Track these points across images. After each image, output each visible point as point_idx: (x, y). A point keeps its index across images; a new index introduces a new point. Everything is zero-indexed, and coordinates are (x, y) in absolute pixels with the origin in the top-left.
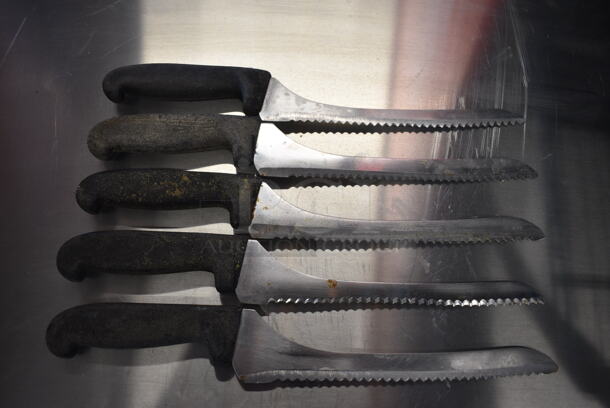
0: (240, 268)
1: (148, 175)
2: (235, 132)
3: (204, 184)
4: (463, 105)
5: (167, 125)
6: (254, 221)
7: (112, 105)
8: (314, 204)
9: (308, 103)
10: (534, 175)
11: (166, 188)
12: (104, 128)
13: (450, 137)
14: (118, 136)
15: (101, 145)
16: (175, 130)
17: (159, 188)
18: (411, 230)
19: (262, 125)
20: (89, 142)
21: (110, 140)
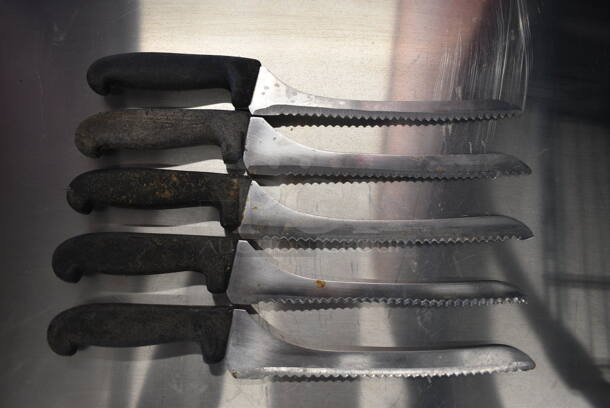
0: (230, 270)
1: (137, 176)
2: (224, 129)
3: (193, 185)
4: (460, 95)
5: (154, 122)
6: (243, 222)
7: (98, 98)
9: (298, 94)
10: (528, 171)
11: (156, 190)
12: (90, 125)
13: (444, 130)
14: (106, 135)
15: (89, 144)
16: (163, 127)
17: (149, 188)
18: (400, 229)
19: (252, 120)
20: (76, 141)
21: (97, 139)
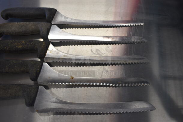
2: (42, 27)
3: (29, 44)
5: (19, 25)
6: (46, 56)
8: (68, 51)
9: (68, 19)
11: (16, 45)
14: (3, 29)
16: (22, 27)
17: (14, 45)
19: (52, 26)
